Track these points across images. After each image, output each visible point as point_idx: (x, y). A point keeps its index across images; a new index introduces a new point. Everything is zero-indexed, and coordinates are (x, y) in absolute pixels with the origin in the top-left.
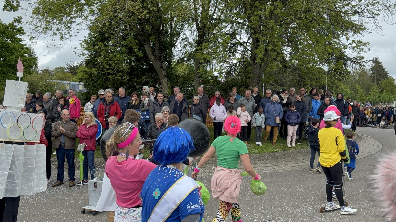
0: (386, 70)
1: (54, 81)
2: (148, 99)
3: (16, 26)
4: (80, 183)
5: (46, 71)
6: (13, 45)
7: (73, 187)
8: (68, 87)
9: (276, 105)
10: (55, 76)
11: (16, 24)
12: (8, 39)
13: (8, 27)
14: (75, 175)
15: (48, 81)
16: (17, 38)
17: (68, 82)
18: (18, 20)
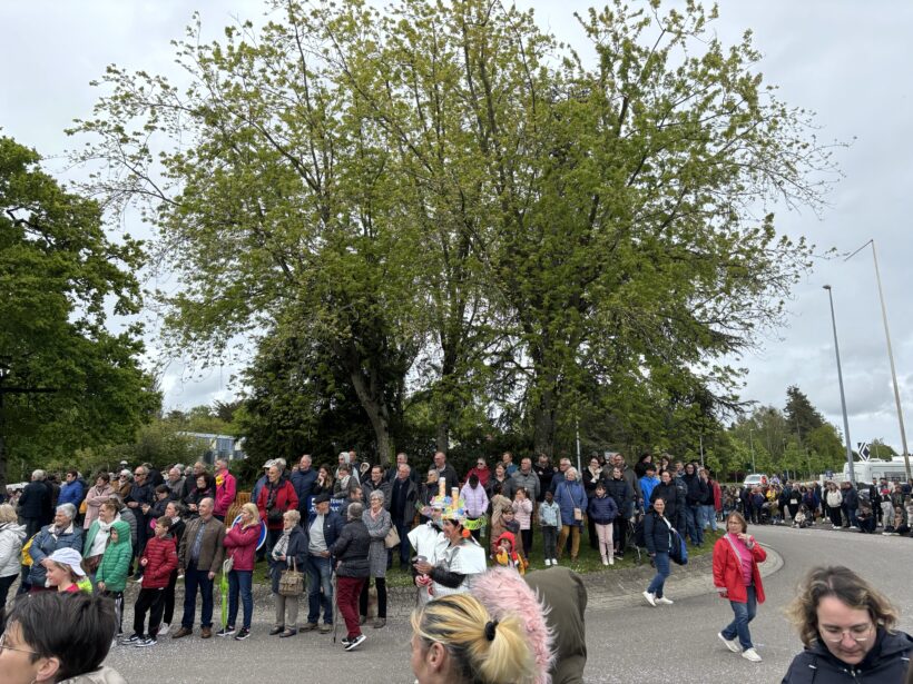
0: (817, 411)
1: (189, 434)
2: (348, 477)
3: (132, 339)
4: (222, 632)
5: (176, 415)
6: (123, 370)
7: (208, 640)
8: (214, 445)
9: (574, 486)
10: (191, 424)
11: (132, 336)
12: (115, 361)
13: (117, 341)
14: (214, 616)
15: (178, 433)
16: (131, 360)
17: (214, 436)
18: (137, 330)
